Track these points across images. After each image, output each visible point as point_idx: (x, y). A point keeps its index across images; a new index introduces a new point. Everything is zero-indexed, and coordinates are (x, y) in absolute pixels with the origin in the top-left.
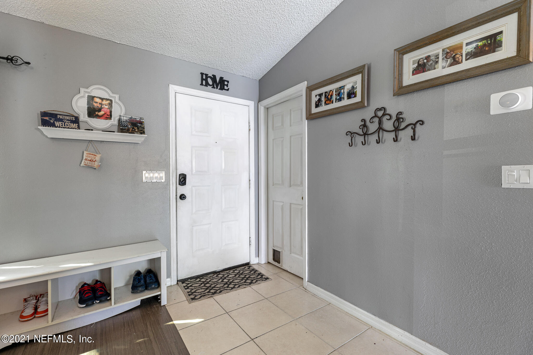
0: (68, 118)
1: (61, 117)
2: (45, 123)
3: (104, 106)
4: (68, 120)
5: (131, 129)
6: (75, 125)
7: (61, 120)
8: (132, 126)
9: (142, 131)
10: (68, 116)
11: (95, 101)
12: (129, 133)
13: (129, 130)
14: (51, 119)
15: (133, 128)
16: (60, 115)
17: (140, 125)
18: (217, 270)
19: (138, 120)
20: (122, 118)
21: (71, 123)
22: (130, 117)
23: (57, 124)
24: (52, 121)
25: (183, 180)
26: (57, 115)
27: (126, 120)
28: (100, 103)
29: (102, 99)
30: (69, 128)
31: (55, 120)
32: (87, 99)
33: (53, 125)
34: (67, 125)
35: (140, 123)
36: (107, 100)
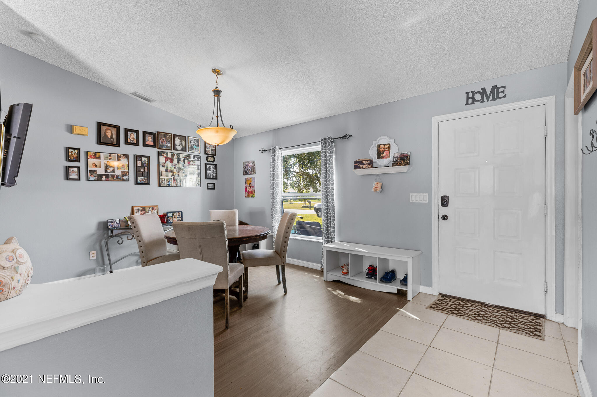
0: (367, 162)
1: (363, 162)
2: (356, 167)
3: (386, 149)
4: (367, 163)
5: (399, 162)
6: (370, 166)
7: (363, 164)
8: (400, 160)
9: (406, 163)
10: (367, 160)
11: (381, 147)
12: (397, 166)
13: (398, 164)
14: (358, 164)
15: (401, 162)
16: (363, 161)
17: (406, 158)
18: (486, 303)
19: (406, 154)
20: (395, 155)
21: (368, 164)
22: (401, 153)
23: (361, 167)
24: (359, 166)
25: (444, 201)
26: (361, 161)
27: (397, 156)
28: (383, 148)
29: (384, 145)
30: (367, 168)
31: (361, 165)
32: (376, 147)
33: (359, 168)
34: (366, 166)
35: (406, 157)
36: (387, 144)
